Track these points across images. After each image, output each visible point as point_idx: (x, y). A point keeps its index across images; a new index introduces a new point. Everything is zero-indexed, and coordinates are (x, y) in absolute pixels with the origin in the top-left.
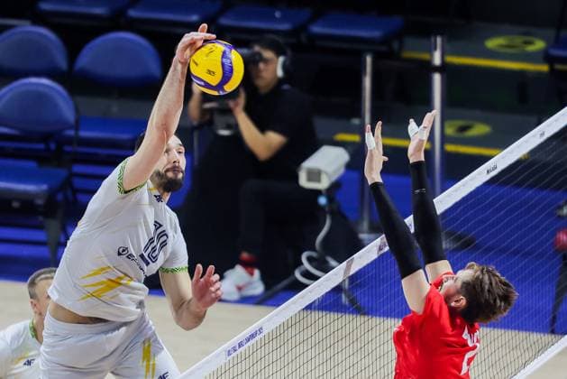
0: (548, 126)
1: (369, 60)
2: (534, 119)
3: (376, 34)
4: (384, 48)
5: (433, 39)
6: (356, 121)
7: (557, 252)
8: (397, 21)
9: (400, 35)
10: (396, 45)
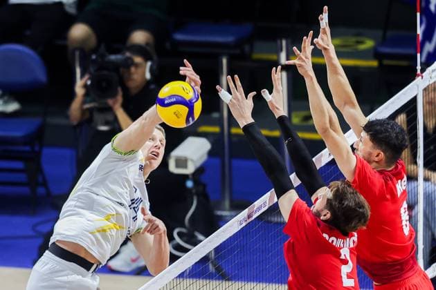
1: (225, 61)
3: (230, 39)
4: (238, 51)
5: (279, 42)
6: (216, 115)
8: (248, 27)
10: (247, 48)
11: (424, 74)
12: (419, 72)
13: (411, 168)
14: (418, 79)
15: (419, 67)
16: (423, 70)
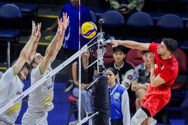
0: (65, 63)
1: (9, 44)
2: (61, 61)
3: (11, 36)
4: (14, 40)
5: (29, 37)
6: (6, 63)
7: (69, 102)
8: (17, 32)
9: (18, 36)
10: (17, 39)
11: (81, 49)
12: (80, 48)
13: (76, 83)
14: (79, 51)
15: (80, 47)
16: (81, 48)
